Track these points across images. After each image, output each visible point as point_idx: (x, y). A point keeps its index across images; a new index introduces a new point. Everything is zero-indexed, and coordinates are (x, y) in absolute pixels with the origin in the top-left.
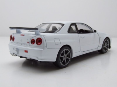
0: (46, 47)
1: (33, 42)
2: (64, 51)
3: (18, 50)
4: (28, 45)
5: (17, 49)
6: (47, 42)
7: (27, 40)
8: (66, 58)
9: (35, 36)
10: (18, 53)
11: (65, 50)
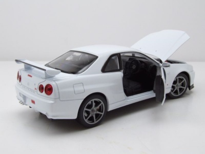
0: (59, 98)
1: (41, 88)
2: (92, 102)
3: (25, 97)
4: (36, 93)
5: (23, 95)
6: (60, 91)
7: (35, 84)
8: (95, 113)
9: (44, 80)
10: (25, 102)
11: (93, 100)
